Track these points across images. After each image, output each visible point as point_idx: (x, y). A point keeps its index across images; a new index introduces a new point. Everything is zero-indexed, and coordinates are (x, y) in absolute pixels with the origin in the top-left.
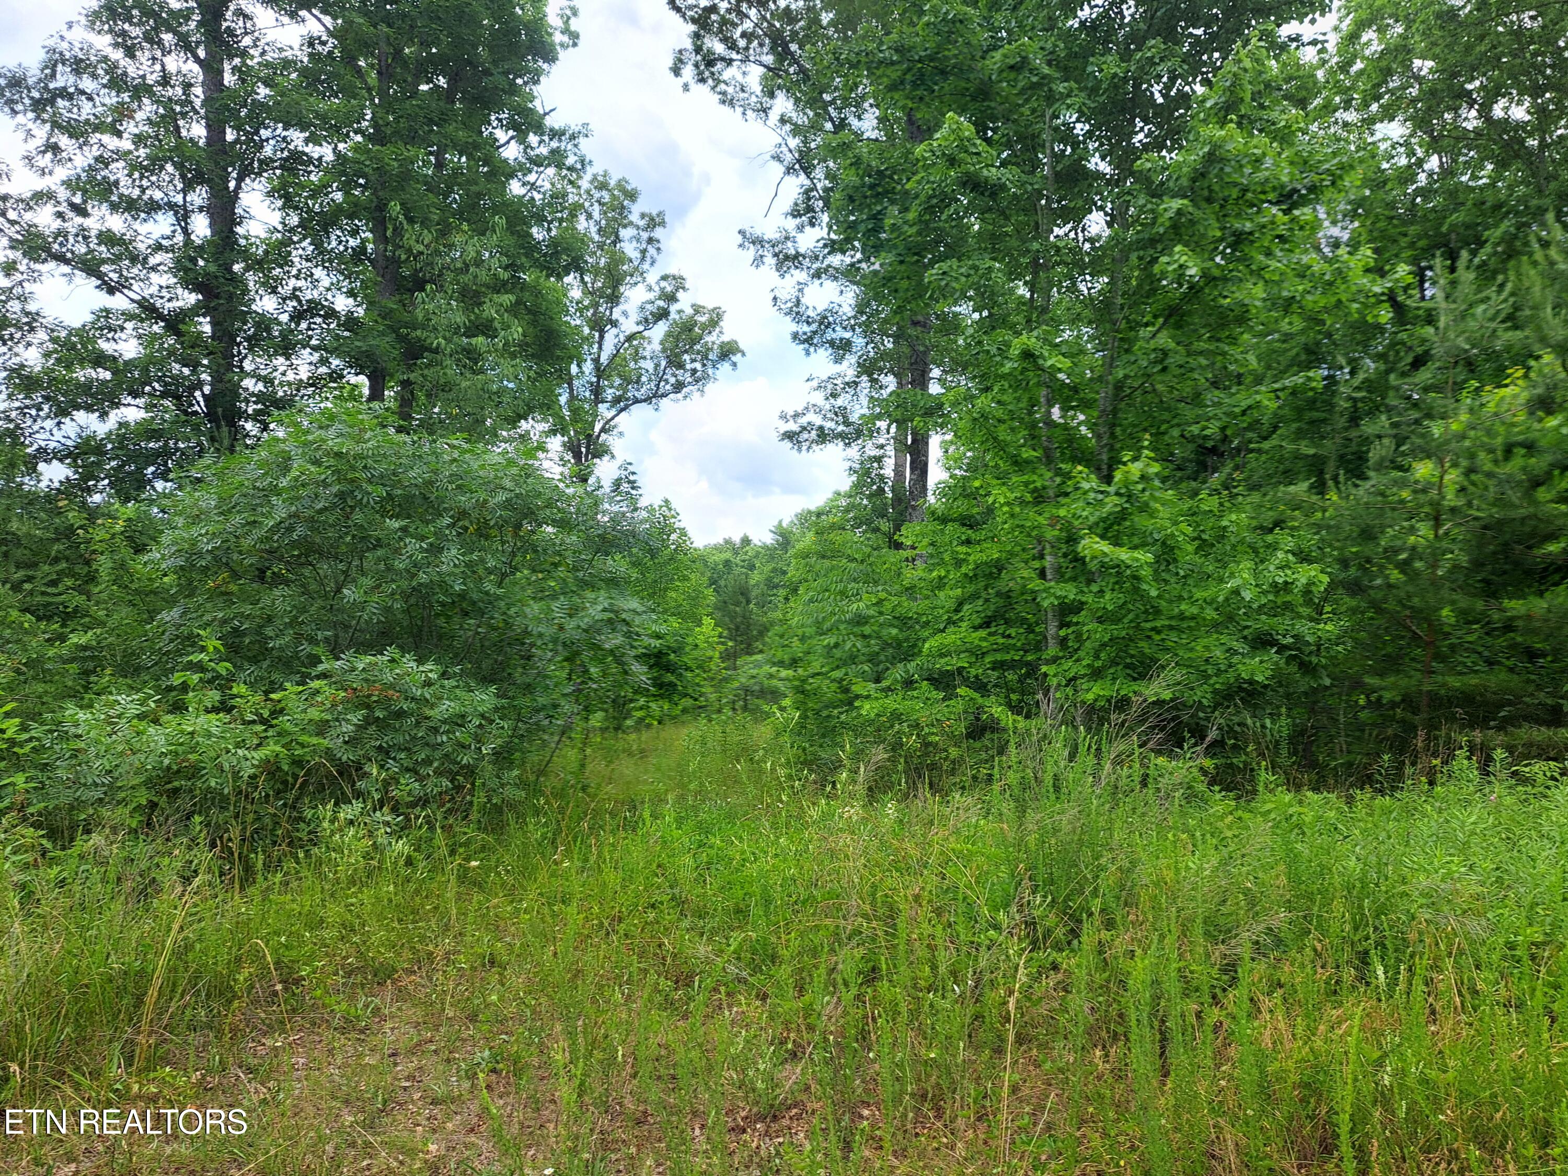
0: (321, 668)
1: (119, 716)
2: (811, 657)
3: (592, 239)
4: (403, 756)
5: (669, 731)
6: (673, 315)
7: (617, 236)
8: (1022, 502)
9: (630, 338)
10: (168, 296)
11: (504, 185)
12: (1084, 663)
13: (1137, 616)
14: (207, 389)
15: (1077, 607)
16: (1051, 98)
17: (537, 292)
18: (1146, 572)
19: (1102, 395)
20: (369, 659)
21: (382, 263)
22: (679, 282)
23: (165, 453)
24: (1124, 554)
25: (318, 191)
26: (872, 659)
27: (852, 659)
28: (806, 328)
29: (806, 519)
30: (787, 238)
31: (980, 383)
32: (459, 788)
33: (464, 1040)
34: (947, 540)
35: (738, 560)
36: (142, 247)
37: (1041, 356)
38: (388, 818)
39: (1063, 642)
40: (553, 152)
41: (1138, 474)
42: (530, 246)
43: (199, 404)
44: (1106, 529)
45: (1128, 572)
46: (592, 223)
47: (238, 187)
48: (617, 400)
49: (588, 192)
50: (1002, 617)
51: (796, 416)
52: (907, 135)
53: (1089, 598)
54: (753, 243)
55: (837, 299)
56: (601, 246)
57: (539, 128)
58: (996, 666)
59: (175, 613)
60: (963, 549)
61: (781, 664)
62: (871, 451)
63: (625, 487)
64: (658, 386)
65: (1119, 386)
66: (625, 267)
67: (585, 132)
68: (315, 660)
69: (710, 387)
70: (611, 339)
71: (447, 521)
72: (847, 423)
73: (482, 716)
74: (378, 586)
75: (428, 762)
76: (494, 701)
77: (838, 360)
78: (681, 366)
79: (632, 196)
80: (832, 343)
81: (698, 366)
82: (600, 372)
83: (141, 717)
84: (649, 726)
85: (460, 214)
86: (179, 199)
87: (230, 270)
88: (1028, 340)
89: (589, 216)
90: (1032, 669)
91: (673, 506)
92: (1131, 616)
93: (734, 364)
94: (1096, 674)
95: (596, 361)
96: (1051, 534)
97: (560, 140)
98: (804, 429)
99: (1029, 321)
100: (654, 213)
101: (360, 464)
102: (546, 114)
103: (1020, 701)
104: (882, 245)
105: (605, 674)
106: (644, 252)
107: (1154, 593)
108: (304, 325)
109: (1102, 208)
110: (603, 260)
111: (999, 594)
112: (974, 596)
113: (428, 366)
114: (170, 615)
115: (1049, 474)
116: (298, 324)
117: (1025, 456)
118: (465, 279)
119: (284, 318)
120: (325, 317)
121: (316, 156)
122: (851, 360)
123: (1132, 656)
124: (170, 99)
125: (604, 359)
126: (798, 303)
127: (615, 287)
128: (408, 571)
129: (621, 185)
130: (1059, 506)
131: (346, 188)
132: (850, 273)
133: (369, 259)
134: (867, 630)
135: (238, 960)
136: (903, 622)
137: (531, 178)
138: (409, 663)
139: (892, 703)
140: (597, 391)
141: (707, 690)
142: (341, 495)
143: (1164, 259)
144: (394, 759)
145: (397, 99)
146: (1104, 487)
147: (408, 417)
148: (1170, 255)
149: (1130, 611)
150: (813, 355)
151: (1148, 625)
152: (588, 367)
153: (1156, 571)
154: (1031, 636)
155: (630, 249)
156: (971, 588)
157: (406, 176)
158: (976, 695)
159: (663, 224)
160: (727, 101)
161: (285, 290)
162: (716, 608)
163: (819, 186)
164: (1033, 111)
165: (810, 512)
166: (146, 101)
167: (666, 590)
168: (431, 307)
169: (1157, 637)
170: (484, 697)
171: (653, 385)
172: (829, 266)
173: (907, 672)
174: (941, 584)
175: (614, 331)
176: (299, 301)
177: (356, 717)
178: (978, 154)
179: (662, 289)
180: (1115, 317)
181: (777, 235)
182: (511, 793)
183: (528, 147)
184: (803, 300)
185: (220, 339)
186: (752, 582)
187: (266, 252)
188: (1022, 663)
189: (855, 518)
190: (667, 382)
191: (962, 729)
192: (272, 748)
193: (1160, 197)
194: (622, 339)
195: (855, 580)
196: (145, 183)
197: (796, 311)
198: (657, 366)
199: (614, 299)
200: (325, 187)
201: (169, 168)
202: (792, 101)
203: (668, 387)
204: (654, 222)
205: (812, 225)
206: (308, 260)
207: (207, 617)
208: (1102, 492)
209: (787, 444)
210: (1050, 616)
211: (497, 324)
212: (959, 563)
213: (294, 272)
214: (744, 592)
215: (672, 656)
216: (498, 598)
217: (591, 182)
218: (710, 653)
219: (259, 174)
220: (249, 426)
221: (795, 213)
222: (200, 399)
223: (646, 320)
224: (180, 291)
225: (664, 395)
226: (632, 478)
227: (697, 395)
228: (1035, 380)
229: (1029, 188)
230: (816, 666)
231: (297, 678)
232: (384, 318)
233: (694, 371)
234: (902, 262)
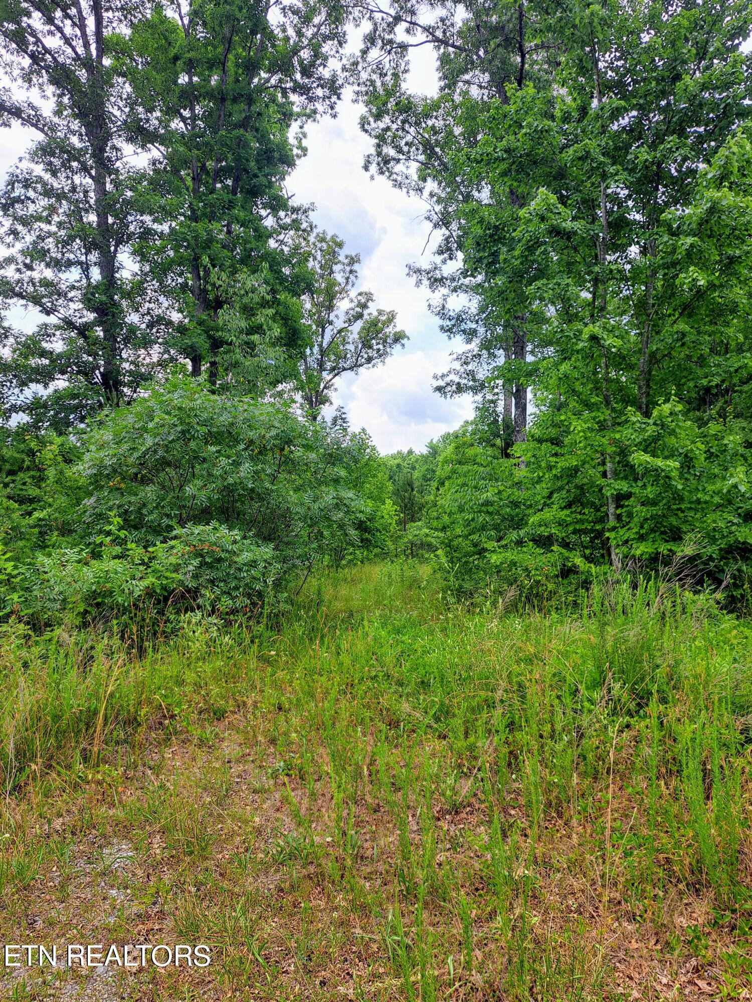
0: (174, 533)
1: (67, 562)
2: (456, 526)
3: (317, 272)
4: (222, 584)
5: (367, 568)
6: (366, 317)
7: (331, 270)
8: (591, 429)
9: (340, 332)
10: (79, 315)
11: (266, 242)
12: (634, 531)
13: (669, 502)
14: (102, 369)
15: (629, 496)
16: (604, 176)
17: (287, 307)
18: (675, 474)
19: (641, 361)
20: (201, 528)
21: (197, 291)
22: (369, 296)
23: (80, 406)
24: (660, 463)
25: (161, 251)
26: (496, 528)
27: (483, 528)
28: (448, 323)
29: (446, 437)
30: (436, 268)
31: (562, 355)
32: (254, 604)
33: (268, 755)
34: (543, 453)
35: (405, 464)
36: (63, 287)
37: (603, 338)
38: (216, 621)
39: (619, 517)
40: (293, 221)
41: (668, 412)
42: (282, 279)
43: (98, 377)
44: (647, 447)
45: (663, 474)
46: (316, 262)
47: (116, 250)
48: (333, 369)
49: (314, 244)
50: (579, 501)
51: (443, 376)
52: (510, 201)
53: (636, 490)
54: (415, 272)
55: (467, 305)
56: (322, 277)
57: (285, 207)
58: (575, 532)
59: (93, 500)
60: (553, 459)
61: (436, 529)
62: (489, 397)
63: (339, 422)
64: (357, 360)
65: (653, 355)
66: (337, 288)
67: (312, 208)
68: (170, 528)
69: (388, 360)
70: (329, 332)
71: (242, 446)
72: (474, 380)
73: (265, 561)
74: (205, 485)
75: (237, 588)
76: (272, 552)
77: (469, 341)
78: (370, 347)
79: (340, 245)
80: (464, 331)
81: (381, 347)
82: (322, 352)
83: (79, 562)
84: (355, 565)
85: (242, 261)
86: (83, 258)
87: (112, 299)
88: (595, 329)
89: (315, 259)
90: (599, 534)
91: (368, 432)
92: (664, 501)
93: (403, 345)
94: (642, 538)
95: (320, 346)
96: (610, 449)
97: (297, 214)
98: (448, 384)
99: (592, 316)
100: (353, 255)
101: (192, 414)
102: (289, 198)
103: (592, 554)
104: (498, 272)
105: (333, 536)
106: (347, 278)
107: (680, 487)
108: (154, 330)
109: (638, 243)
110: (323, 285)
111: (577, 487)
112: (561, 489)
113: (225, 353)
114: (89, 502)
115: (609, 412)
116: (151, 330)
117: (593, 400)
118: (246, 300)
119: (143, 326)
120: (166, 325)
121: (159, 230)
122: (476, 341)
123: (665, 527)
124: (77, 200)
125: (325, 345)
126: (443, 307)
127: (331, 301)
128: (222, 477)
129: (333, 238)
130: (614, 431)
131: (176, 249)
132: (477, 289)
133: (190, 290)
134: (491, 509)
135: (140, 703)
136: (515, 504)
137: (281, 237)
138: (223, 530)
139: (510, 555)
140: (321, 364)
141: (389, 543)
142: (183, 432)
143: (682, 275)
144: (217, 586)
145: (204, 194)
146: (646, 420)
147: (214, 383)
148: (687, 272)
149: (663, 498)
150: (453, 339)
151: (675, 507)
152: (316, 349)
153: (681, 473)
154: (599, 513)
155: (339, 277)
156: (559, 484)
157: (210, 241)
158: (564, 551)
159: (359, 261)
160: (399, 185)
161: (143, 310)
162: (393, 493)
163: (454, 234)
164: (593, 184)
165: (449, 434)
166: (64, 202)
167: (363, 483)
168: (227, 317)
169: (681, 515)
170: (267, 550)
171: (354, 359)
172: (462, 284)
173: (519, 536)
174: (539, 480)
175: (331, 327)
176: (152, 316)
177: (196, 562)
178: (559, 213)
179: (359, 301)
180: (649, 311)
181: (430, 267)
182: (283, 606)
183: (279, 219)
184: (447, 306)
185: (108, 340)
186: (415, 477)
187: (132, 288)
188: (592, 531)
189: (479, 439)
190: (362, 357)
191: (555, 571)
192: (150, 580)
193: (678, 235)
194: (335, 332)
195: (483, 479)
196: (65, 250)
197: (442, 313)
198: (356, 347)
199: (330, 308)
200: (164, 248)
201: (78, 241)
202: (436, 182)
203: (363, 360)
204: (353, 260)
205: (451, 259)
206: (155, 292)
207: (111, 503)
208: (645, 423)
209: (438, 394)
210: (610, 500)
211: (265, 327)
212: (550, 468)
213: (148, 299)
214: (410, 484)
215: (368, 523)
216: (273, 491)
217: (316, 238)
218: (390, 521)
219: (127, 242)
220: (125, 390)
221: (440, 252)
222: (98, 375)
223: (350, 320)
224: (85, 312)
225: (361, 365)
226: (343, 416)
227: (380, 364)
228: (598, 353)
229: (592, 233)
230: (458, 531)
231: (161, 538)
232: (200, 325)
233: (379, 350)
234: (510, 282)
